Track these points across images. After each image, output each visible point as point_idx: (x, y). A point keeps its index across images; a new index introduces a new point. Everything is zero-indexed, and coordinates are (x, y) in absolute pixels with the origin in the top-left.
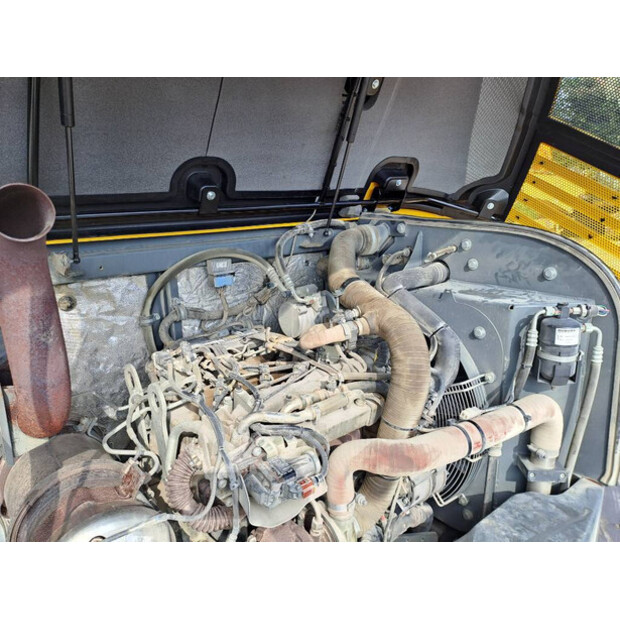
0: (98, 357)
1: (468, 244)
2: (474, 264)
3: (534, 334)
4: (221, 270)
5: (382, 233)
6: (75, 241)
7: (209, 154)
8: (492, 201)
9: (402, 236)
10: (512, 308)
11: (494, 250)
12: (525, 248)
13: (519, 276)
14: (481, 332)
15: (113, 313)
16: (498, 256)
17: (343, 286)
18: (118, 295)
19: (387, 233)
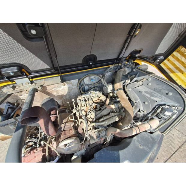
0: (70, 93)
1: (150, 79)
2: (150, 84)
3: (160, 110)
4: (92, 78)
5: (129, 70)
6: (61, 75)
7: (91, 54)
8: (159, 59)
9: (134, 72)
10: (156, 102)
11: (156, 83)
12: (166, 86)
13: (161, 91)
14: (146, 103)
15: (72, 86)
16: (157, 85)
17: (117, 90)
18: (73, 83)
19: (130, 70)
